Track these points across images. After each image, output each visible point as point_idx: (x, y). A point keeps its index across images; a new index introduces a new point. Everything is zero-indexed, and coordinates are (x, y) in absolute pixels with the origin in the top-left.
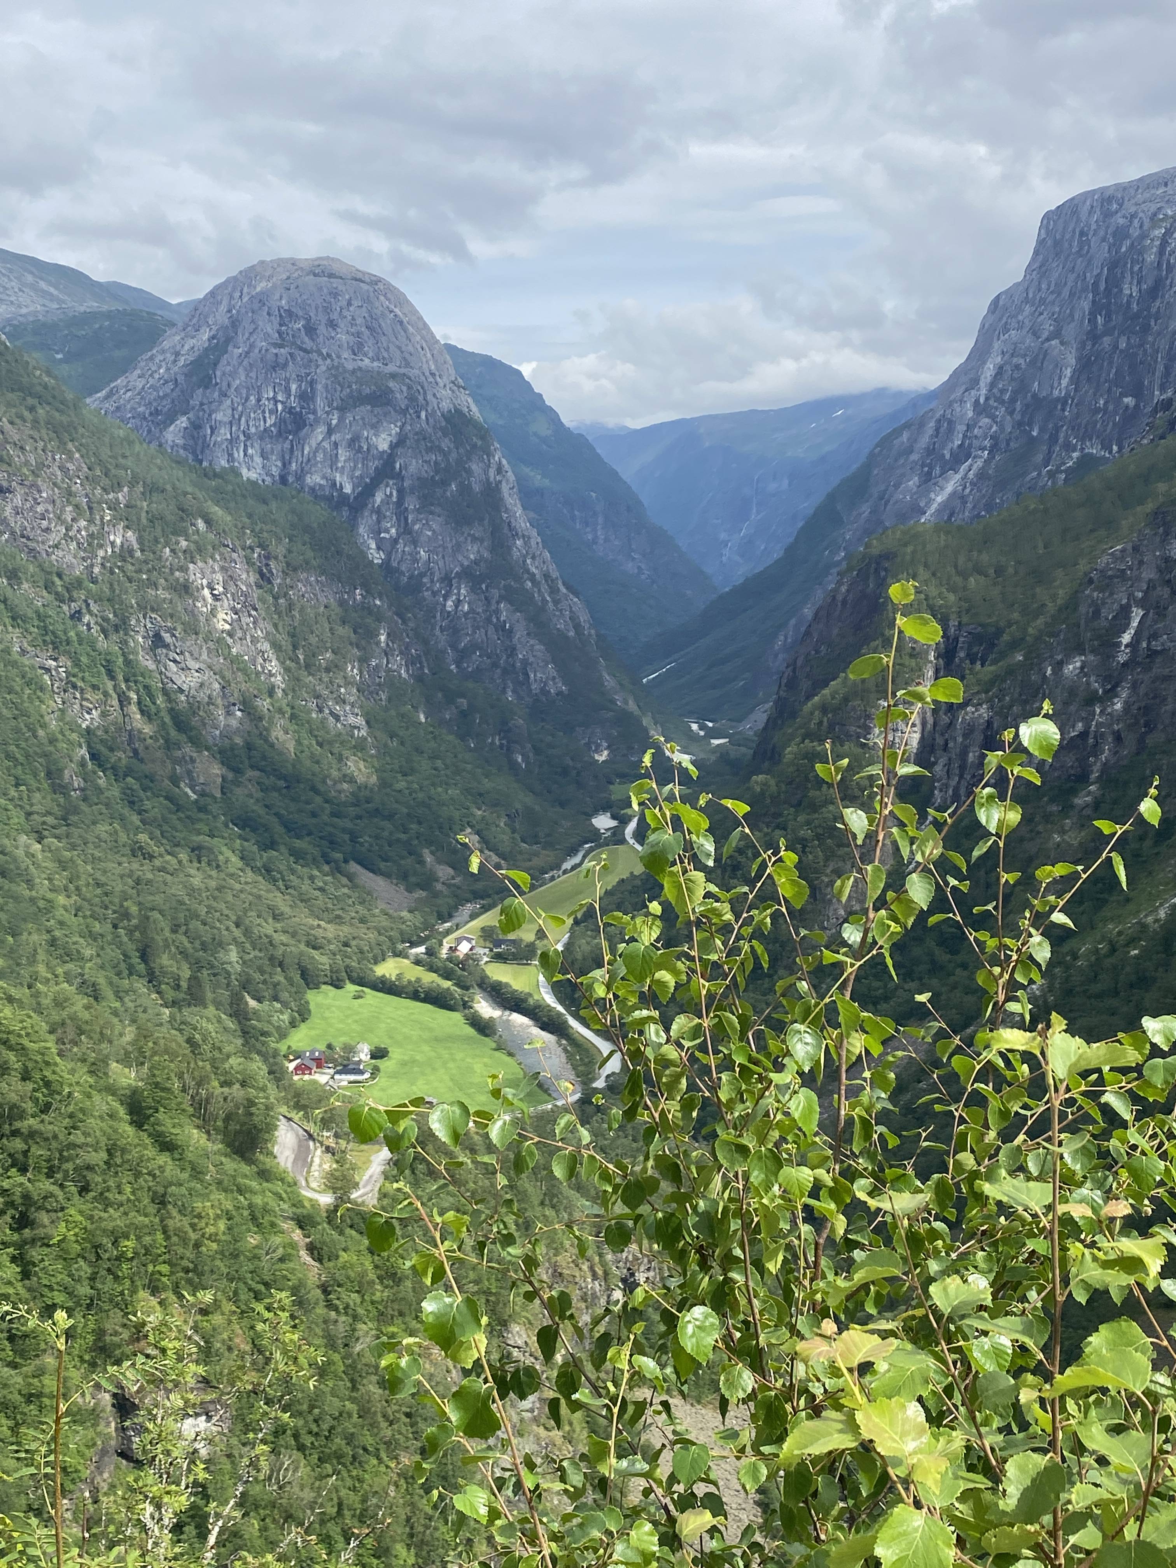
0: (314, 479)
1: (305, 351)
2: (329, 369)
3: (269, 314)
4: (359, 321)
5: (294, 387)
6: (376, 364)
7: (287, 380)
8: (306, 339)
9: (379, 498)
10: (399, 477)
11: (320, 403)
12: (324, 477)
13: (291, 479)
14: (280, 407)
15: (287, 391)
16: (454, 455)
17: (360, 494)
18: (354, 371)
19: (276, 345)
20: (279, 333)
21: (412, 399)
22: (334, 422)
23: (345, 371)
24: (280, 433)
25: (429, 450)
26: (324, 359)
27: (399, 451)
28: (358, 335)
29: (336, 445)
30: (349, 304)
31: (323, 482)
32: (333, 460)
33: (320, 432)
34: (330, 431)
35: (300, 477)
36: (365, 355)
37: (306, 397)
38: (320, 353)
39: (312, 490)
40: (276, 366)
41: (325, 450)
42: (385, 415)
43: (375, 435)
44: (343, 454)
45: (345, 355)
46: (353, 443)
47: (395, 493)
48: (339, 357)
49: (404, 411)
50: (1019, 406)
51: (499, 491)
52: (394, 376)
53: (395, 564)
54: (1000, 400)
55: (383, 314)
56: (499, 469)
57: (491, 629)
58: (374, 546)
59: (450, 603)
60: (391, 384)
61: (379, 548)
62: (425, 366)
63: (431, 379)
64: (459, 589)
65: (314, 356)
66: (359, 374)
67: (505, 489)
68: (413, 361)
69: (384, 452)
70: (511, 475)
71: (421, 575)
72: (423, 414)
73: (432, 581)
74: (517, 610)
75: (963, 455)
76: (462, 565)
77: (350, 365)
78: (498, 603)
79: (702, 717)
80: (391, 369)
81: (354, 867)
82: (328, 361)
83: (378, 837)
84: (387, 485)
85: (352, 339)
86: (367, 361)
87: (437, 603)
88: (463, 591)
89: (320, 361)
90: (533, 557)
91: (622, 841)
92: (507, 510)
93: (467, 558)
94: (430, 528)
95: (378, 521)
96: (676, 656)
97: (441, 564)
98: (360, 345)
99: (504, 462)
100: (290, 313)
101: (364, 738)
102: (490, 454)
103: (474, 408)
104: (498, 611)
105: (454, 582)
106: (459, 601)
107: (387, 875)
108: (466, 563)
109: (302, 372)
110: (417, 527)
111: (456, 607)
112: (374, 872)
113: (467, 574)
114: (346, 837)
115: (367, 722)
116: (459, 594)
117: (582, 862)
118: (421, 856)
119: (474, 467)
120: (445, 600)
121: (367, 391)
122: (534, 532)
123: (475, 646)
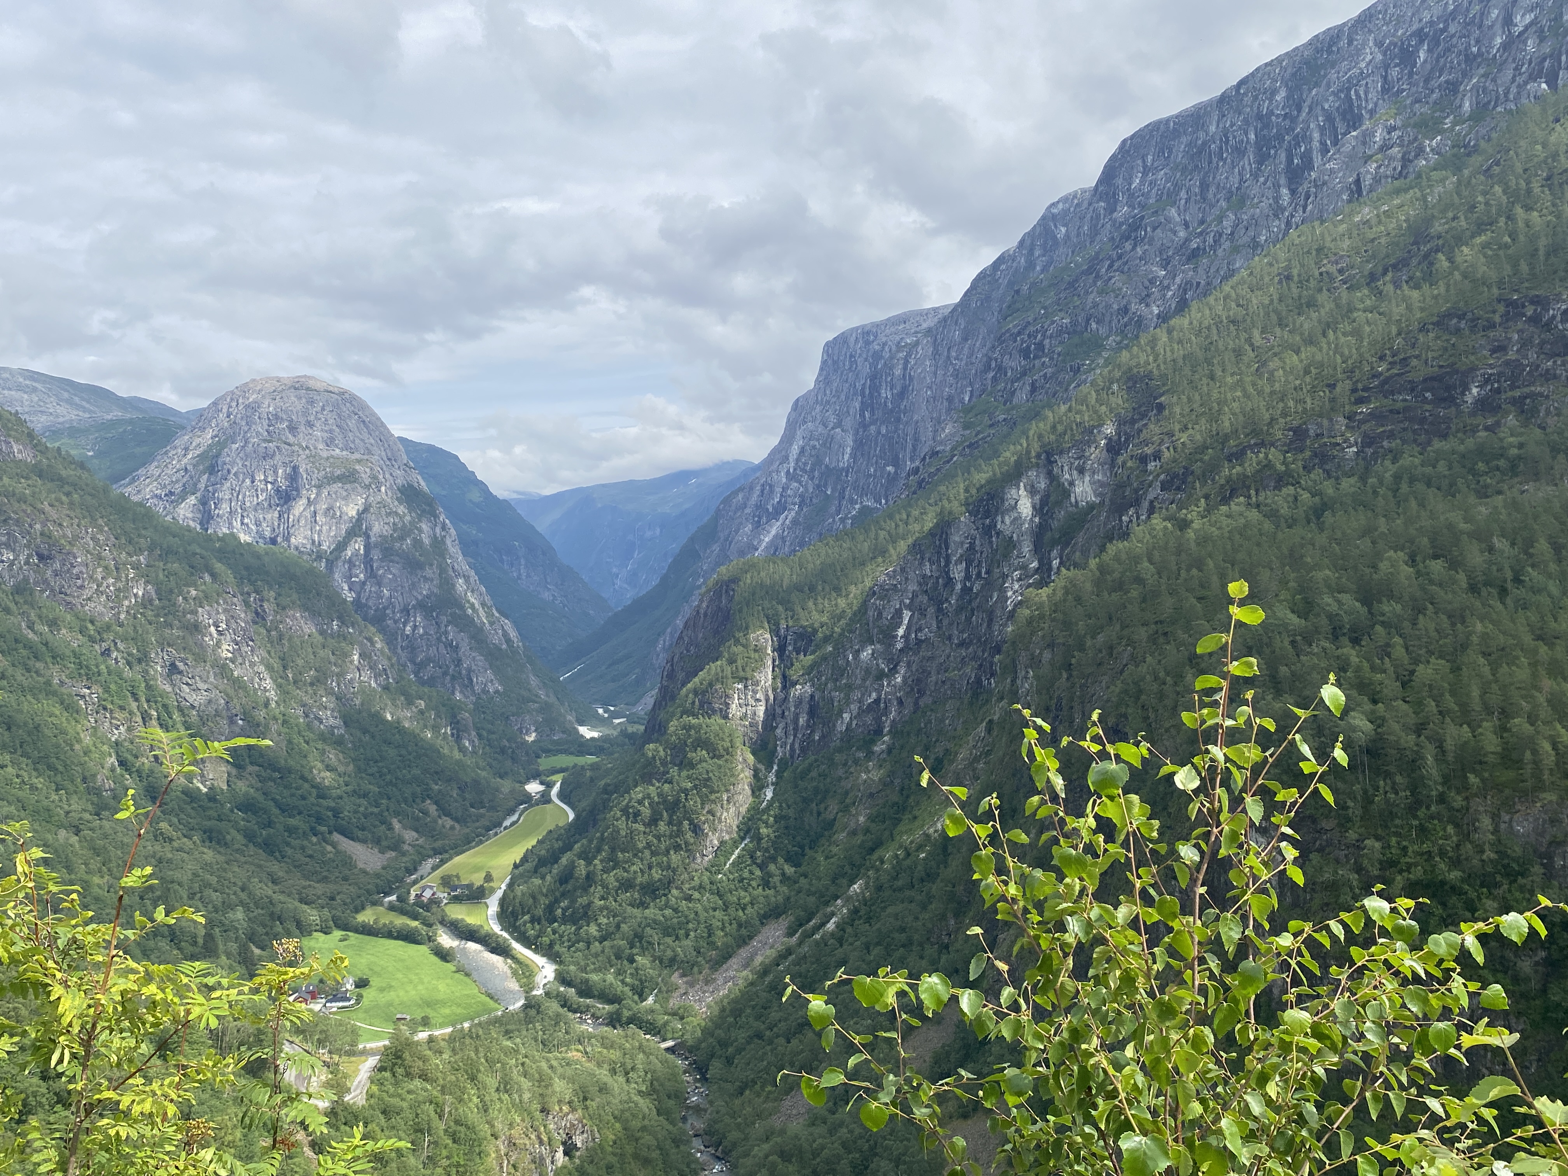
0: (298, 539)
1: (289, 445)
2: (308, 457)
3: (260, 418)
4: (331, 422)
5: (280, 471)
6: (344, 453)
7: (275, 466)
8: (290, 436)
9: (350, 551)
10: (365, 535)
11: (302, 483)
12: (305, 538)
13: (279, 540)
14: (270, 487)
15: (275, 474)
16: (408, 518)
17: (335, 549)
18: (328, 459)
19: (265, 441)
20: (268, 431)
21: (374, 478)
22: (313, 496)
23: (321, 458)
24: (270, 506)
25: (388, 515)
26: (304, 450)
27: (365, 516)
28: (331, 431)
29: (315, 513)
30: (323, 409)
31: (305, 541)
32: (313, 524)
33: (302, 504)
34: (310, 503)
35: (286, 538)
36: (337, 446)
37: (290, 479)
38: (300, 446)
39: (297, 547)
40: (266, 456)
41: (306, 517)
42: (353, 490)
43: (346, 505)
44: (321, 520)
45: (321, 446)
46: (329, 511)
47: (362, 548)
48: (316, 448)
49: (368, 487)
50: (816, 474)
51: (444, 543)
52: (359, 461)
53: (364, 601)
54: (804, 471)
55: (349, 416)
56: (444, 527)
57: (441, 646)
58: (346, 588)
59: (408, 628)
60: (357, 467)
61: (350, 589)
62: (383, 453)
63: (388, 463)
64: (415, 617)
65: (296, 448)
66: (332, 460)
67: (448, 542)
68: (375, 450)
69: (353, 517)
70: (453, 532)
71: (385, 608)
72: (383, 489)
73: (394, 612)
74: (461, 631)
75: (781, 508)
76: (417, 599)
77: (325, 454)
78: (446, 626)
79: (605, 704)
80: (357, 456)
81: (336, 837)
82: (307, 452)
83: (356, 812)
84: (356, 542)
85: (325, 435)
86: (338, 451)
87: (398, 628)
88: (418, 619)
89: (301, 452)
90: (473, 591)
91: (549, 801)
92: (451, 557)
93: (421, 593)
94: (391, 573)
95: (350, 569)
96: (584, 659)
97: (400, 599)
98: (332, 439)
99: (447, 521)
100: (276, 417)
101: (342, 736)
102: (436, 517)
103: (423, 483)
104: (446, 633)
105: (411, 612)
106: (415, 626)
107: (364, 841)
108: (420, 598)
109: (287, 460)
110: (381, 572)
111: (414, 631)
112: (353, 839)
113: (421, 606)
114: (330, 814)
115: (345, 723)
116: (415, 621)
117: (519, 819)
118: (391, 824)
119: (424, 526)
120: (404, 626)
121: (339, 472)
122: (473, 573)
123: (429, 660)
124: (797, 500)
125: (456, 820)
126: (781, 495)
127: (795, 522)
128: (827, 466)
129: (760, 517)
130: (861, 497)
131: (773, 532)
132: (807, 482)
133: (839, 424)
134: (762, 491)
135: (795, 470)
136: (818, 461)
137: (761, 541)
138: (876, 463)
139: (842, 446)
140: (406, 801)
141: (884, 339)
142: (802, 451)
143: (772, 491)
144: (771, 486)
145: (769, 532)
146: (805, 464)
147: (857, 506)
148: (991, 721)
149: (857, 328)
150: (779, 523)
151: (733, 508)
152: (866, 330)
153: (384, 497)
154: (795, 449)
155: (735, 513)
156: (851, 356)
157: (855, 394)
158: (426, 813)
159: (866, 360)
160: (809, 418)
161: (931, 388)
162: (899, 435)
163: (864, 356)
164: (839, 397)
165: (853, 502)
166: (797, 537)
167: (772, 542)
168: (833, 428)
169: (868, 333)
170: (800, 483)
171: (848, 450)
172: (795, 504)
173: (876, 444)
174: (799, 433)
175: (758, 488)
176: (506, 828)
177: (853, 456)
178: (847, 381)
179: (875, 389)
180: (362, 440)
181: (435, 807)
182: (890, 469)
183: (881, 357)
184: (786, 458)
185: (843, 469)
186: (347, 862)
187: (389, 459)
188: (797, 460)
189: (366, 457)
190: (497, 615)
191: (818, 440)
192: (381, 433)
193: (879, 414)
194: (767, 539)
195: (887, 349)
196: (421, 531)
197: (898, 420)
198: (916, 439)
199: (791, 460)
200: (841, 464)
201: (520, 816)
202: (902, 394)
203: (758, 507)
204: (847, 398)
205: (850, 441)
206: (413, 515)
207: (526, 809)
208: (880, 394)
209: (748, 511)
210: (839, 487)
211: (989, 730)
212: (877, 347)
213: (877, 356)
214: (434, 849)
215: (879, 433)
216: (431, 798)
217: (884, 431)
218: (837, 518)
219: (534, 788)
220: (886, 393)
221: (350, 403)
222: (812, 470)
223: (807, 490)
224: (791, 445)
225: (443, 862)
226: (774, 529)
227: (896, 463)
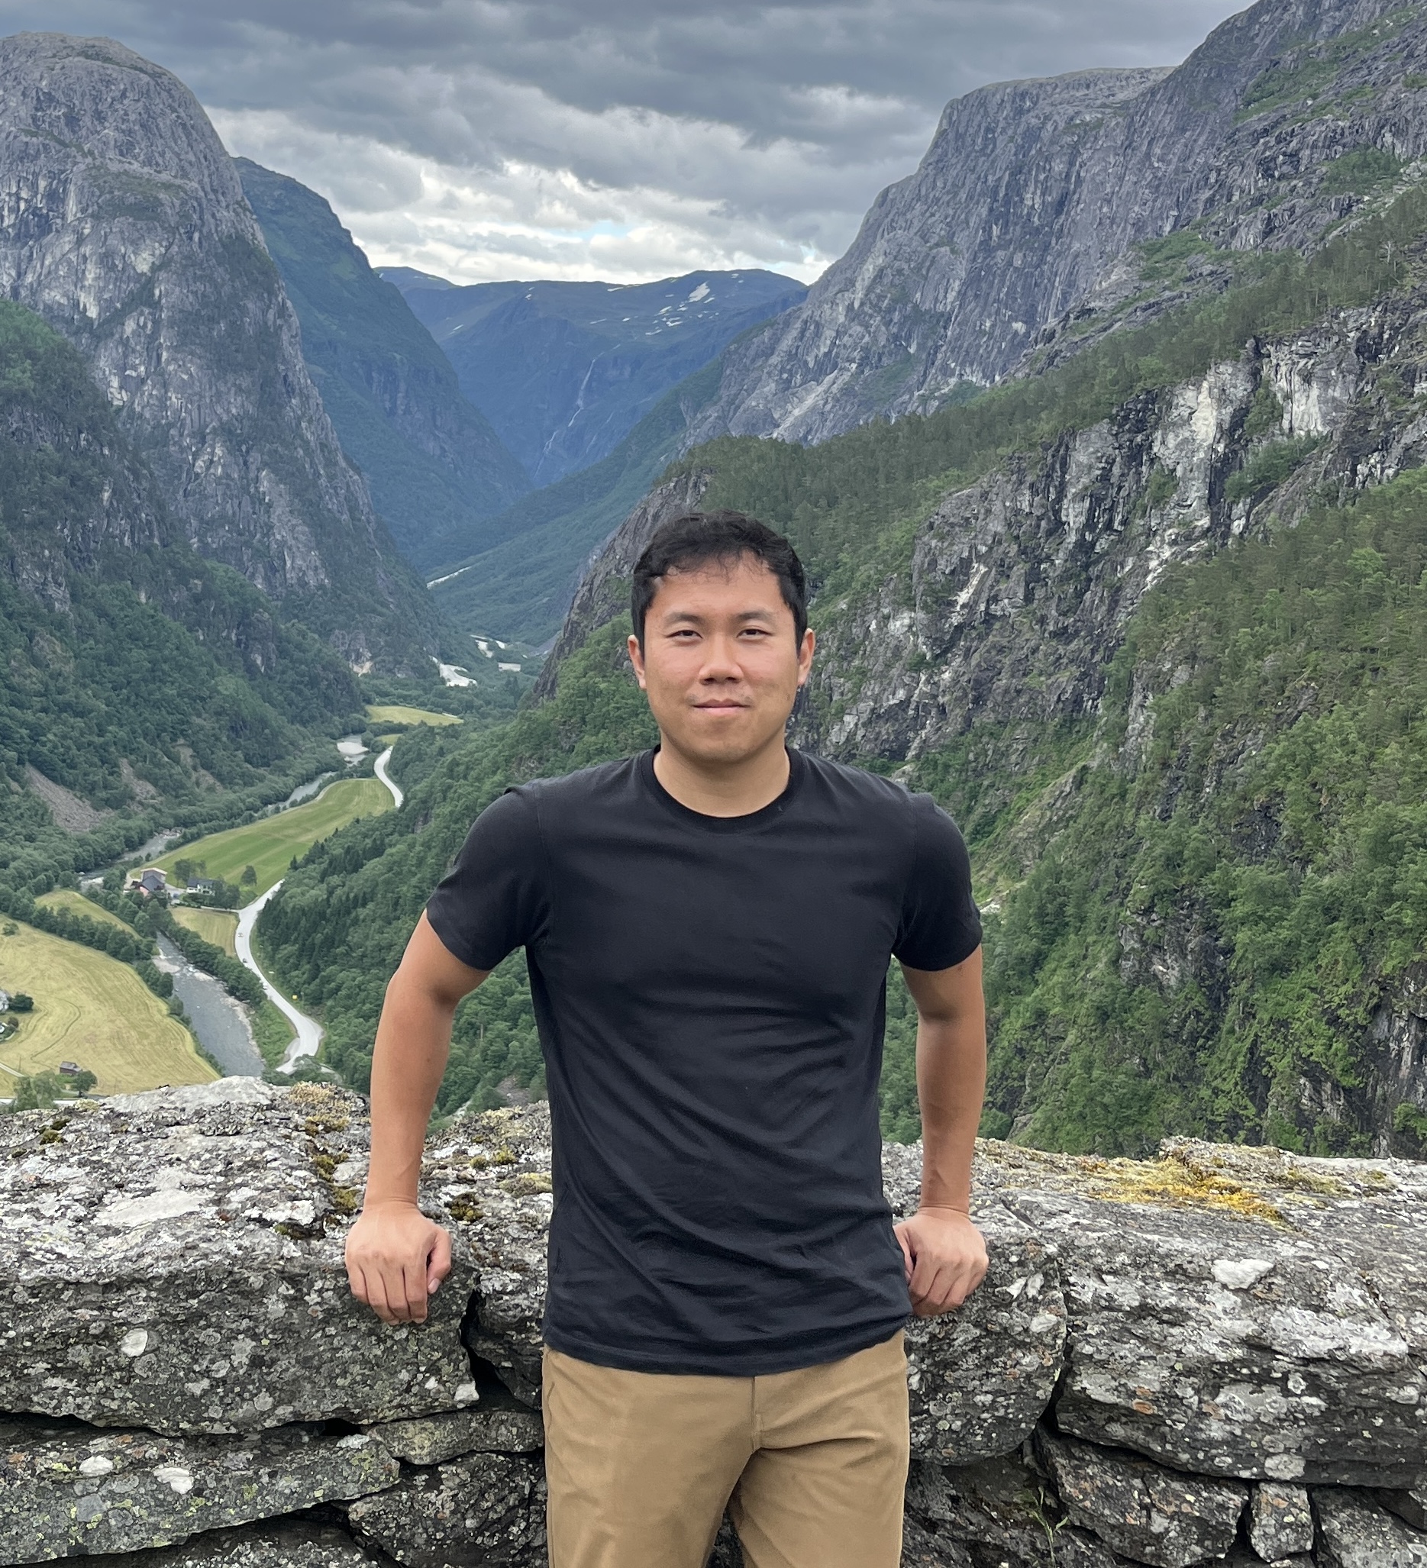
0: (54, 295)
1: (62, 143)
2: (89, 169)
3: (24, 94)
4: (133, 117)
5: (42, 184)
6: (146, 170)
7: (36, 175)
8: (66, 131)
9: (130, 326)
10: (155, 305)
11: (72, 207)
12: (65, 295)
13: (23, 293)
14: (22, 206)
15: (34, 187)
16: (227, 289)
17: (107, 321)
18: (118, 175)
19: (28, 133)
20: (34, 119)
21: (184, 216)
22: (87, 231)
23: (108, 172)
24: (18, 236)
25: (196, 278)
26: (84, 155)
27: (162, 275)
28: (130, 132)
29: (85, 258)
30: (124, 95)
31: (63, 301)
32: (79, 278)
33: (67, 241)
34: (80, 241)
35: (34, 292)
36: (135, 157)
37: (55, 198)
38: (80, 148)
39: (48, 308)
40: (24, 156)
41: (69, 262)
42: (149, 230)
43: (135, 253)
44: (92, 273)
45: (111, 154)
46: (106, 259)
47: (149, 325)
48: (102, 156)
49: (173, 230)
50: (896, 317)
51: (279, 339)
52: (167, 186)
53: (138, 409)
54: (876, 308)
55: (163, 113)
56: (282, 311)
57: (246, 500)
58: (115, 382)
59: (199, 463)
60: (162, 196)
61: (121, 388)
62: (206, 180)
63: (212, 196)
64: (213, 448)
65: (73, 151)
66: (124, 178)
67: (285, 337)
68: (192, 172)
69: (143, 274)
70: (295, 320)
71: (170, 425)
72: (196, 236)
73: (181, 435)
74: (281, 481)
75: (828, 364)
76: (220, 420)
77: (115, 167)
78: (258, 470)
79: (493, 635)
80: (165, 177)
81: (31, 772)
82: (89, 160)
83: (64, 737)
84: (142, 314)
85: (121, 137)
86: (136, 166)
87: (185, 460)
88: (218, 451)
89: (79, 158)
90: (310, 421)
91: (369, 773)
92: (285, 361)
93: (228, 411)
94: (188, 372)
95: (125, 356)
96: (471, 559)
97: (195, 414)
98: (131, 146)
99: (289, 304)
100: (50, 98)
101: (65, 615)
102: (272, 293)
103: (260, 236)
104: (257, 479)
105: (208, 438)
106: (212, 461)
107: (70, 785)
108: (225, 418)
109: (56, 167)
110: (171, 368)
111: (208, 468)
112: (54, 780)
113: (226, 432)
114: (24, 732)
115: (72, 595)
116: (213, 453)
117: (316, 794)
118: (116, 765)
119: (250, 305)
120: (195, 460)
121: (132, 200)
122: (316, 392)
123: (223, 518)
124: (856, 354)
125: (219, 777)
126: (833, 344)
127: (847, 391)
128: (916, 306)
129: (791, 375)
130: (963, 365)
131: (810, 401)
132: (878, 327)
133: (949, 240)
134: (803, 332)
135: (862, 304)
136: (903, 298)
137: (787, 413)
138: (998, 312)
139: (946, 277)
140: (145, 735)
141: (1048, 110)
142: (880, 274)
143: (818, 334)
144: (818, 325)
145: (801, 401)
146: (880, 298)
147: (953, 381)
148: (1085, 768)
149: (1006, 85)
150: (820, 389)
151: (752, 352)
152: (1021, 89)
153: (195, 247)
154: (869, 269)
155: (753, 361)
156: (988, 130)
157: (982, 194)
158: (176, 760)
159: (1012, 139)
160: (901, 222)
161: (1109, 202)
162: (1042, 272)
163: (1010, 132)
164: (956, 194)
165: (947, 372)
166: (846, 416)
167: (805, 415)
168: (937, 245)
169: (1023, 96)
170: (867, 327)
171: (956, 285)
172: (853, 361)
173: (1002, 282)
174: (881, 245)
175: (798, 325)
176: (293, 805)
177: (962, 295)
178: (973, 171)
179: (1016, 189)
180: (178, 155)
181: (189, 752)
182: (1019, 326)
183: (1038, 138)
184: (851, 283)
185: (942, 314)
186: (41, 814)
187: (215, 191)
188: (869, 290)
189: (178, 182)
190: (343, 464)
191: (909, 261)
192: (208, 147)
193: (1015, 231)
194: (797, 412)
195: (1049, 127)
196: (244, 312)
197: (1046, 248)
198: (1071, 284)
199: (858, 285)
200: (940, 308)
201: (321, 788)
202: (1060, 205)
203: (792, 356)
204: (970, 197)
205: (961, 271)
206: (237, 284)
207: (331, 780)
208: (1022, 200)
209: (774, 360)
210: (930, 343)
211: (1079, 782)
212: (1034, 121)
213: (1032, 135)
214: (176, 818)
215: (1010, 263)
216: (185, 736)
217: (1018, 263)
218: (916, 394)
219: (351, 748)
220: (1032, 199)
221: (169, 91)
222: (890, 310)
223: (875, 340)
224: (863, 262)
225: (186, 840)
226: (813, 397)
227: (1030, 320)
